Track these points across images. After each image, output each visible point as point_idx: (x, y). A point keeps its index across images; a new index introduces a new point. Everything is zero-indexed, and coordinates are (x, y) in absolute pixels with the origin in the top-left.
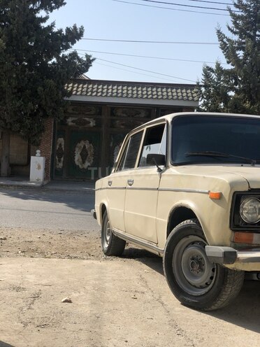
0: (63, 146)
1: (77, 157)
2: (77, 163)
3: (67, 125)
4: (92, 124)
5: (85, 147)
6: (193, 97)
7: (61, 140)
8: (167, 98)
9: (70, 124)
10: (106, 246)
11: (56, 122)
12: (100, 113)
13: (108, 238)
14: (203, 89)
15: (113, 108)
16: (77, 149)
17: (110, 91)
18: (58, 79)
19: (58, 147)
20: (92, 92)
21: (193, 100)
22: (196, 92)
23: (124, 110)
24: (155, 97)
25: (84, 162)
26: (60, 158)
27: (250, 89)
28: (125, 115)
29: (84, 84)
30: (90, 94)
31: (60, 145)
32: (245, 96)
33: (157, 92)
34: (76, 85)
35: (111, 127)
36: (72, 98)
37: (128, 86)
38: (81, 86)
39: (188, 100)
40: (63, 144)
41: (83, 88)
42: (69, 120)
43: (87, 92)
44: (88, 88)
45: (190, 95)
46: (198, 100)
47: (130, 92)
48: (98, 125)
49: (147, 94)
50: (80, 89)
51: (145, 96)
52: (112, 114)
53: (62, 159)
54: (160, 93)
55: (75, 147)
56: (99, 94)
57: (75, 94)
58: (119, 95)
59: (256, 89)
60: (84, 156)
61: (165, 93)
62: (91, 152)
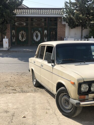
0: (14, 33)
1: (20, 37)
2: (20, 39)
3: (15, 25)
4: (25, 24)
5: (22, 33)
6: (61, 13)
7: (14, 31)
8: (52, 14)
9: (16, 25)
10: (34, 83)
11: (11, 25)
12: (27, 20)
13: (35, 80)
14: (65, 10)
15: (32, 18)
16: (20, 34)
17: (30, 12)
18: (10, 9)
19: (13, 34)
20: (24, 13)
21: (61, 14)
22: (62, 12)
23: (36, 18)
24: (47, 13)
25: (23, 39)
26: (14, 38)
27: (82, 10)
28: (36, 21)
29: (20, 10)
30: (23, 13)
31: (13, 33)
32: (80, 12)
33: (48, 11)
34: (17, 10)
35: (32, 25)
36: (17, 15)
37: (37, 10)
38: (19, 10)
39: (59, 14)
40: (14, 32)
41: (20, 11)
42: (16, 23)
43: (22, 13)
44: (22, 11)
45: (60, 12)
46: (63, 14)
47: (38, 12)
48: (27, 25)
49: (44, 12)
50: (19, 12)
51: (44, 13)
52: (32, 21)
53: (15, 38)
54: (49, 12)
55: (19, 33)
56: (27, 13)
57: (18, 14)
58: (34, 13)
59: (84, 10)
60: (23, 37)
61: (51, 12)
62: (25, 35)
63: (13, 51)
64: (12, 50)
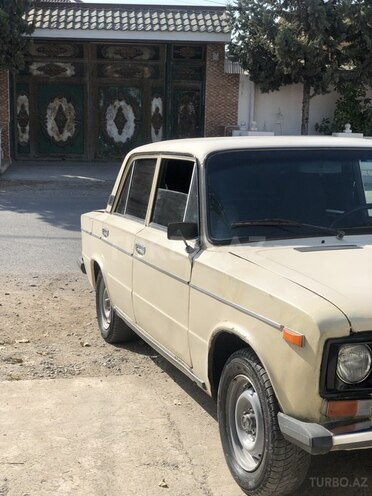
0: (27, 109)
1: (51, 125)
2: (51, 133)
3: (30, 74)
4: (70, 72)
5: (60, 108)
6: (222, 27)
7: (23, 99)
8: (183, 30)
9: (35, 73)
10: (106, 325)
11: (14, 74)
12: (81, 55)
13: (108, 314)
14: (237, 14)
15: (101, 47)
16: (49, 112)
17: (94, 19)
18: (10, 5)
19: (19, 109)
20: (66, 23)
21: (222, 32)
22: (227, 21)
23: (118, 48)
24: (165, 28)
25: (61, 132)
26: (23, 126)
27: (308, 15)
28: (118, 57)
29: (53, 10)
30: (62, 26)
31: (23, 107)
32: (299, 25)
33: (167, 19)
34: (40, 12)
35: (99, 76)
36: (37, 34)
37: (121, 12)
38: (48, 12)
39: (214, 31)
40: (27, 104)
41: (51, 16)
42: (34, 67)
43: (58, 23)
44: (59, 16)
45: (216, 23)
46: (230, 32)
47: (125, 20)
48: (80, 72)
49: (151, 23)
50: (46, 19)
51: (149, 28)
52: (100, 56)
53: (28, 128)
54: (171, 22)
55: (46, 108)
56: (78, 26)
57: (41, 27)
58: (109, 26)
59: (317, 15)
60: (61, 124)
61: (179, 22)
62: (70, 115)
63: (22, 183)
64: (15, 176)
